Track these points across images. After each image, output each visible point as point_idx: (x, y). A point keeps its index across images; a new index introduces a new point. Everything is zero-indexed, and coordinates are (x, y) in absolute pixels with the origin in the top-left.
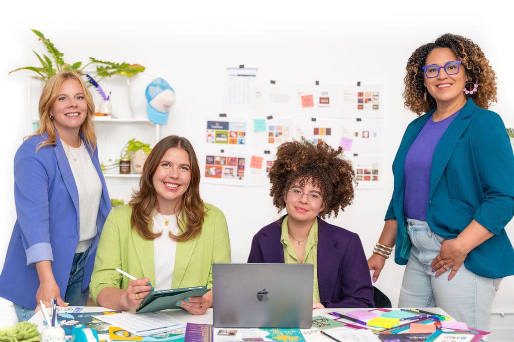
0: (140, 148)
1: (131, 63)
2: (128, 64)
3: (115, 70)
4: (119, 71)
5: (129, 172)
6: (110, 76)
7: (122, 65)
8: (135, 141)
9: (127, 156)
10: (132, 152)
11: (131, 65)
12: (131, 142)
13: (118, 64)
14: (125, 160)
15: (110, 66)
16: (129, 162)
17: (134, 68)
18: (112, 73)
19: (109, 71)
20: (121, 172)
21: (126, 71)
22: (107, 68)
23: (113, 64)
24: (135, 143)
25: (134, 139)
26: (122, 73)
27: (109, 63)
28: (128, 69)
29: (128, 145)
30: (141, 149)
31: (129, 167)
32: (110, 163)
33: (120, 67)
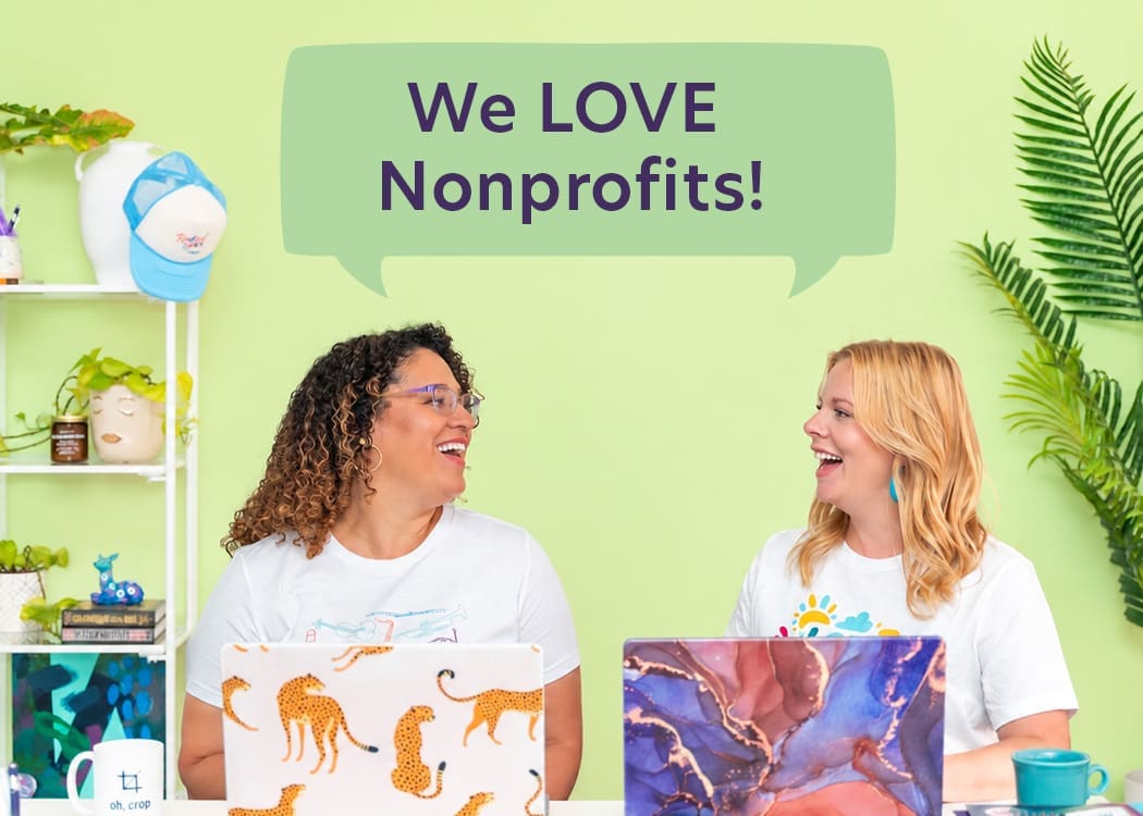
0: (116, 380)
1: (88, 109)
2: (79, 113)
3: (34, 131)
4: (48, 135)
5: (82, 457)
6: (20, 151)
7: (57, 114)
8: (100, 358)
9: (74, 406)
10: (92, 394)
11: (86, 115)
12: (87, 362)
13: (46, 112)
14: (69, 418)
15: (21, 119)
16: (83, 426)
17: (98, 122)
18: (24, 141)
19: (16, 134)
20: (57, 458)
21: (70, 133)
22: (10, 124)
23: (27, 112)
24: (99, 366)
25: (97, 351)
26: (57, 139)
27: (14, 109)
28: (77, 129)
29: (76, 372)
30: (121, 383)
31: (84, 443)
32: (20, 428)
33: (53, 122)
